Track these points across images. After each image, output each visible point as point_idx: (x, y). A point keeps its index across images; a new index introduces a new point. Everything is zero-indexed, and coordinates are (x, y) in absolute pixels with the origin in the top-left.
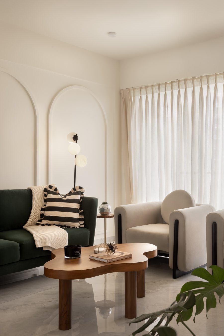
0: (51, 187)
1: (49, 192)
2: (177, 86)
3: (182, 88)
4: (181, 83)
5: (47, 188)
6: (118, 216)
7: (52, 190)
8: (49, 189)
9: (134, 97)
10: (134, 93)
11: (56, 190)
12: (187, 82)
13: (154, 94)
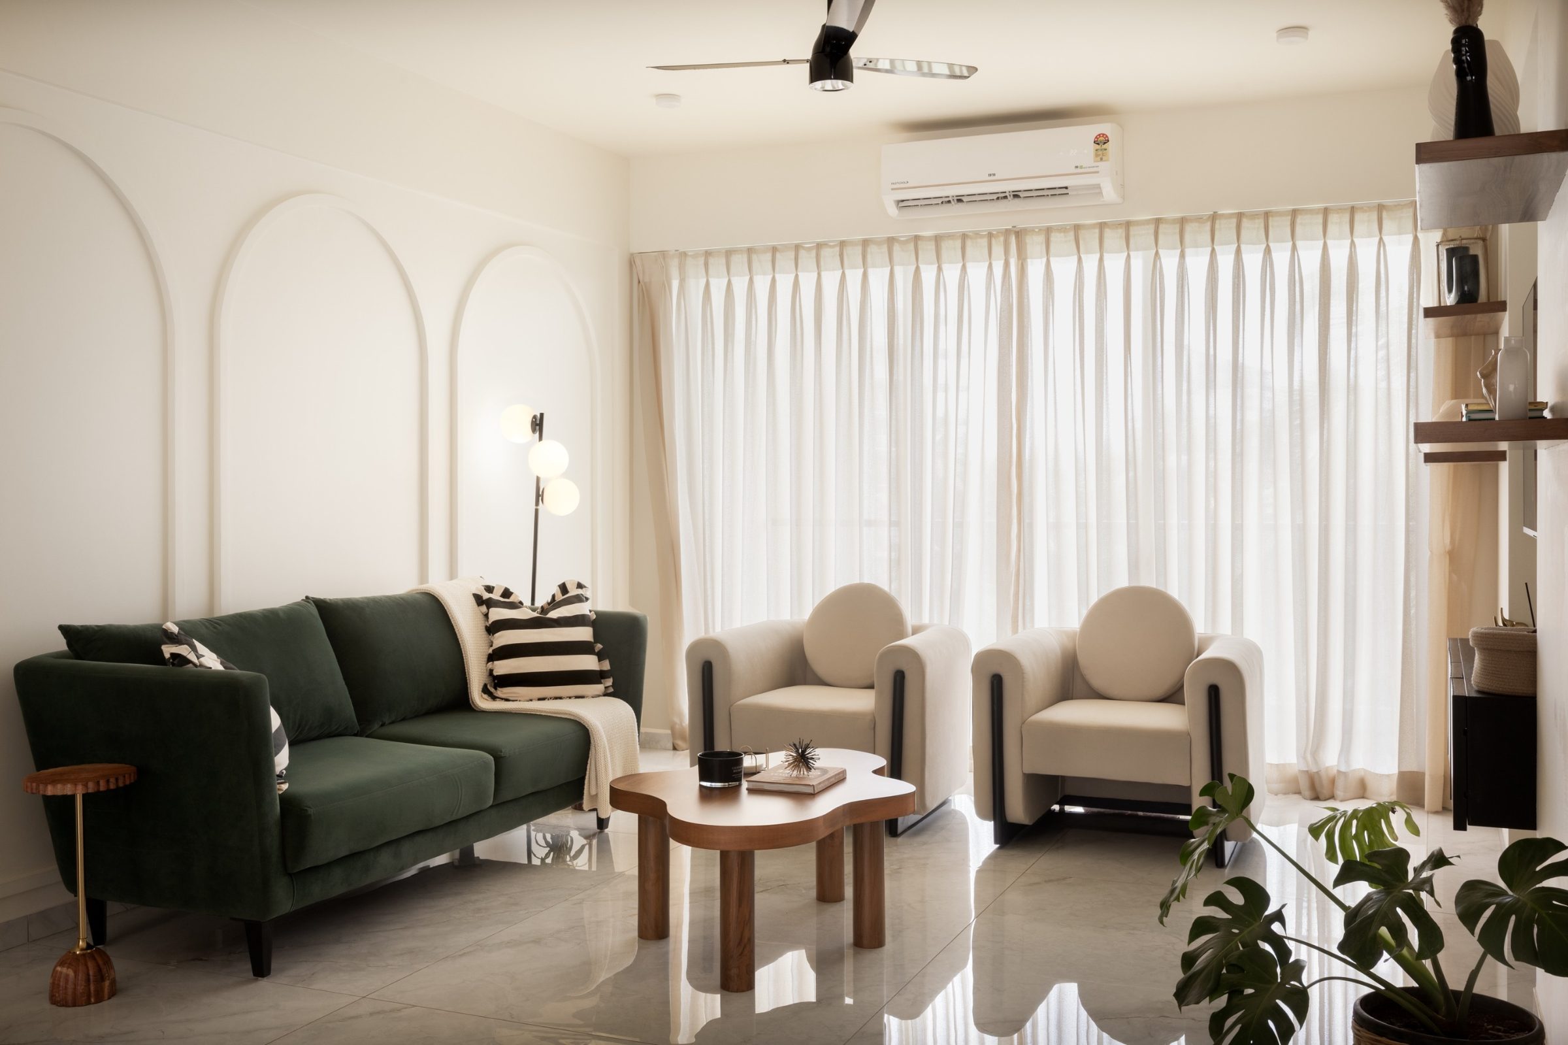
0: (489, 589)
1: (489, 603)
2: (838, 258)
3: (854, 267)
4: (848, 251)
5: (480, 594)
6: (701, 667)
7: (496, 596)
8: (486, 595)
9: (682, 281)
10: (682, 268)
11: (507, 593)
12: (869, 250)
13: (755, 277)
